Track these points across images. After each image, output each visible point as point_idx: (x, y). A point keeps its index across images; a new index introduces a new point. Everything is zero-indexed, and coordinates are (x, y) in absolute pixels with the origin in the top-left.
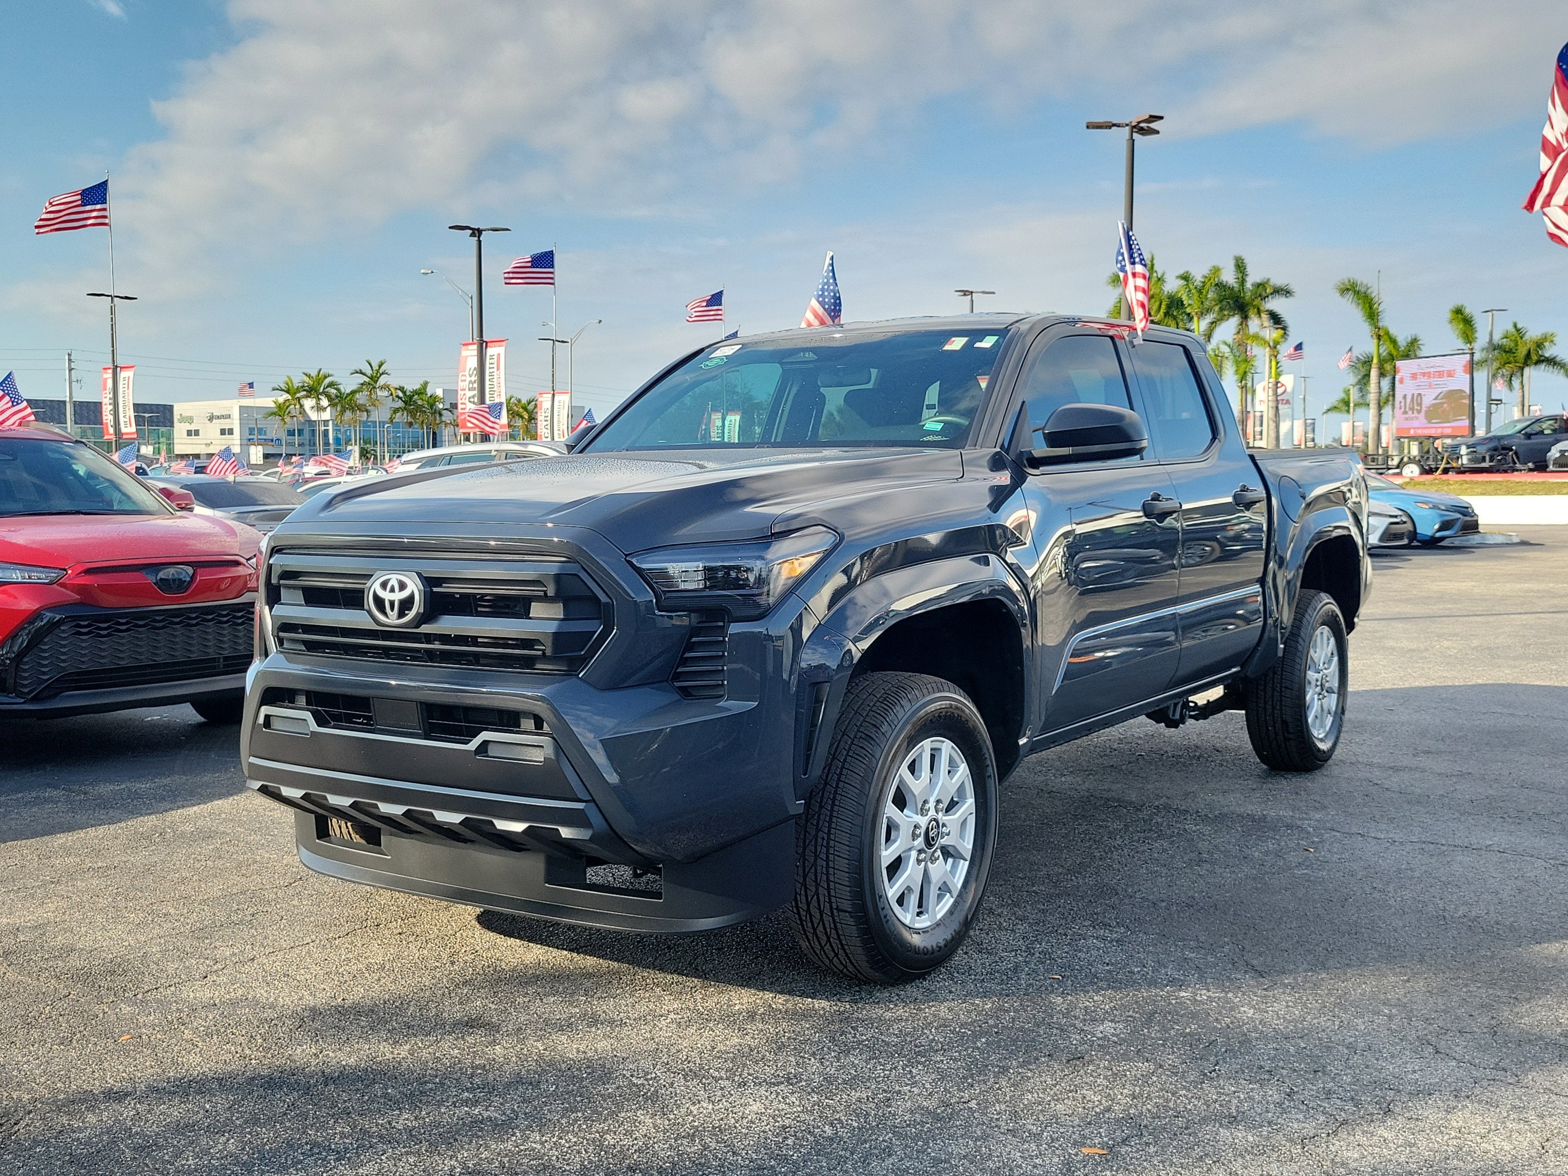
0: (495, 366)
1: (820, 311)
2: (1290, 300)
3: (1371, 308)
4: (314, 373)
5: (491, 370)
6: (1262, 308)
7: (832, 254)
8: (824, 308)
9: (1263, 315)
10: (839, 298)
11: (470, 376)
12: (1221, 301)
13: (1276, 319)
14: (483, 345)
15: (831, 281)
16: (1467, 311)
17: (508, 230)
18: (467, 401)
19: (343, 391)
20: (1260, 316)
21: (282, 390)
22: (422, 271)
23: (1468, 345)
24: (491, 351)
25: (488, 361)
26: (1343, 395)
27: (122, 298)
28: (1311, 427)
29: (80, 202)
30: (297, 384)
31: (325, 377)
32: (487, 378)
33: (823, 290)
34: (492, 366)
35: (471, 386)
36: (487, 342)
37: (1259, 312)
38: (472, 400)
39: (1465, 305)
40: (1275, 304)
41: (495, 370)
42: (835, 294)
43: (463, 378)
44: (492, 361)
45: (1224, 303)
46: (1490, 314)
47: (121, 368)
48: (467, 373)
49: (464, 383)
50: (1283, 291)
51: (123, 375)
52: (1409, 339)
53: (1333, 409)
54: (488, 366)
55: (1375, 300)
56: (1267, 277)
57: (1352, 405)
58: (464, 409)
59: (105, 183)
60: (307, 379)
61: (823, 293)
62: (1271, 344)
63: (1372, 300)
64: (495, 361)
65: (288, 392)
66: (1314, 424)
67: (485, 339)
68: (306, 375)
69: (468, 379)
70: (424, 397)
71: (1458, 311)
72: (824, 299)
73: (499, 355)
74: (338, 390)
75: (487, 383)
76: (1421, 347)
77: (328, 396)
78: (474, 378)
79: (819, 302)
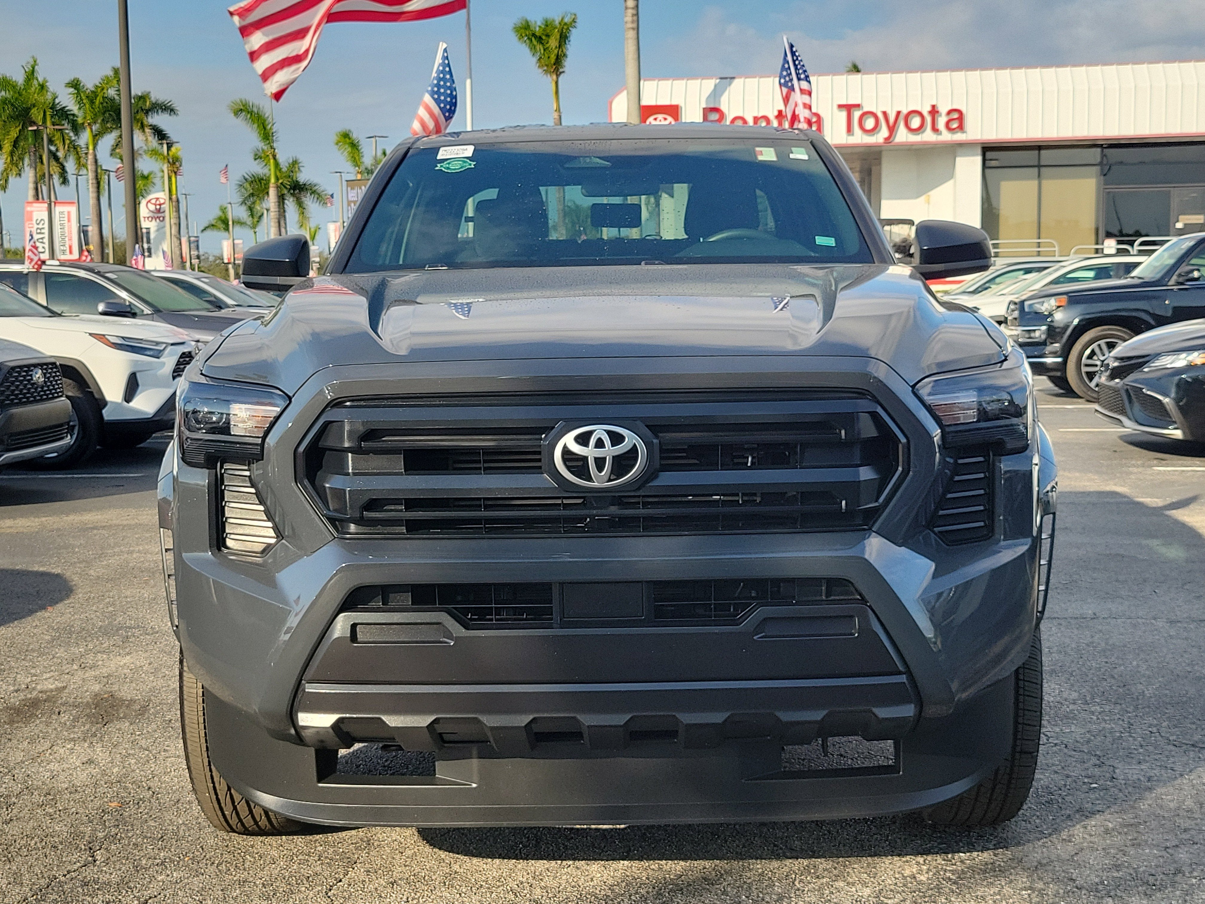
1: (436, 110)
2: (173, 118)
3: (265, 129)
6: (145, 123)
7: (445, 46)
8: (440, 108)
9: (147, 130)
10: (456, 97)
12: (104, 113)
13: (160, 134)
15: (448, 76)
16: (354, 136)
20: (144, 131)
23: (357, 168)
26: (220, 213)
28: (196, 244)
33: (438, 86)
37: (142, 127)
39: (352, 130)
40: (158, 119)
42: (452, 92)
45: (107, 115)
46: (373, 139)
50: (167, 109)
52: (291, 161)
53: (211, 226)
55: (270, 119)
56: (148, 90)
57: (230, 223)
61: (439, 89)
62: (171, 160)
63: (265, 121)
66: (197, 241)
71: (346, 135)
72: (439, 97)
76: (301, 169)
79: (435, 100)
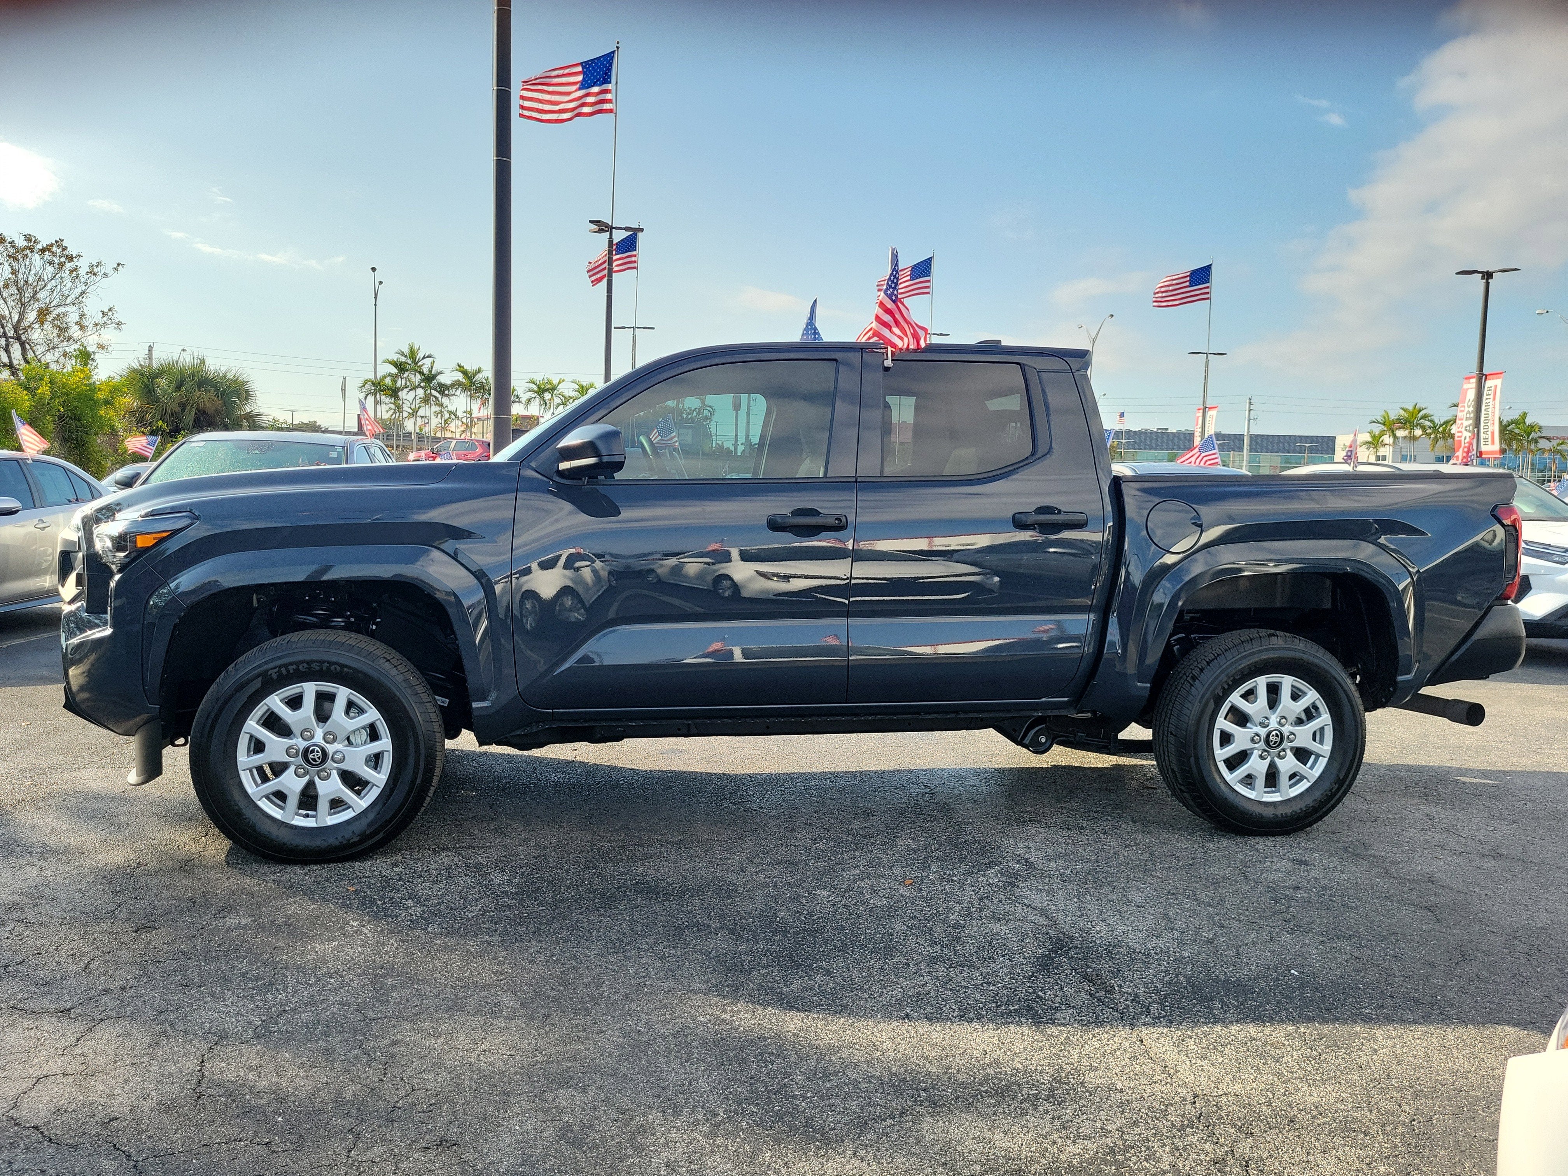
0: (1491, 397)
4: (1411, 408)
5: (1488, 401)
11: (1469, 407)
14: (1482, 377)
17: (1517, 269)
18: (1463, 430)
19: (1437, 421)
21: (1379, 423)
22: (1537, 312)
24: (1489, 383)
25: (1486, 392)
27: (1215, 354)
29: (1188, 284)
30: (1393, 416)
31: (1420, 411)
32: (1483, 408)
34: (1488, 397)
35: (1468, 416)
36: (1486, 376)
38: (1468, 428)
41: (1491, 400)
43: (1463, 409)
44: (1490, 392)
47: (1210, 408)
48: (1466, 404)
49: (1462, 413)
51: (1210, 413)
54: (1485, 397)
58: (1461, 437)
59: (1210, 266)
60: (1402, 413)
64: (1492, 392)
65: (1384, 424)
67: (1485, 372)
68: (1403, 409)
69: (1467, 409)
70: (1522, 426)
73: (1496, 386)
74: (1432, 421)
75: (1483, 412)
77: (1423, 428)
78: (1471, 409)
